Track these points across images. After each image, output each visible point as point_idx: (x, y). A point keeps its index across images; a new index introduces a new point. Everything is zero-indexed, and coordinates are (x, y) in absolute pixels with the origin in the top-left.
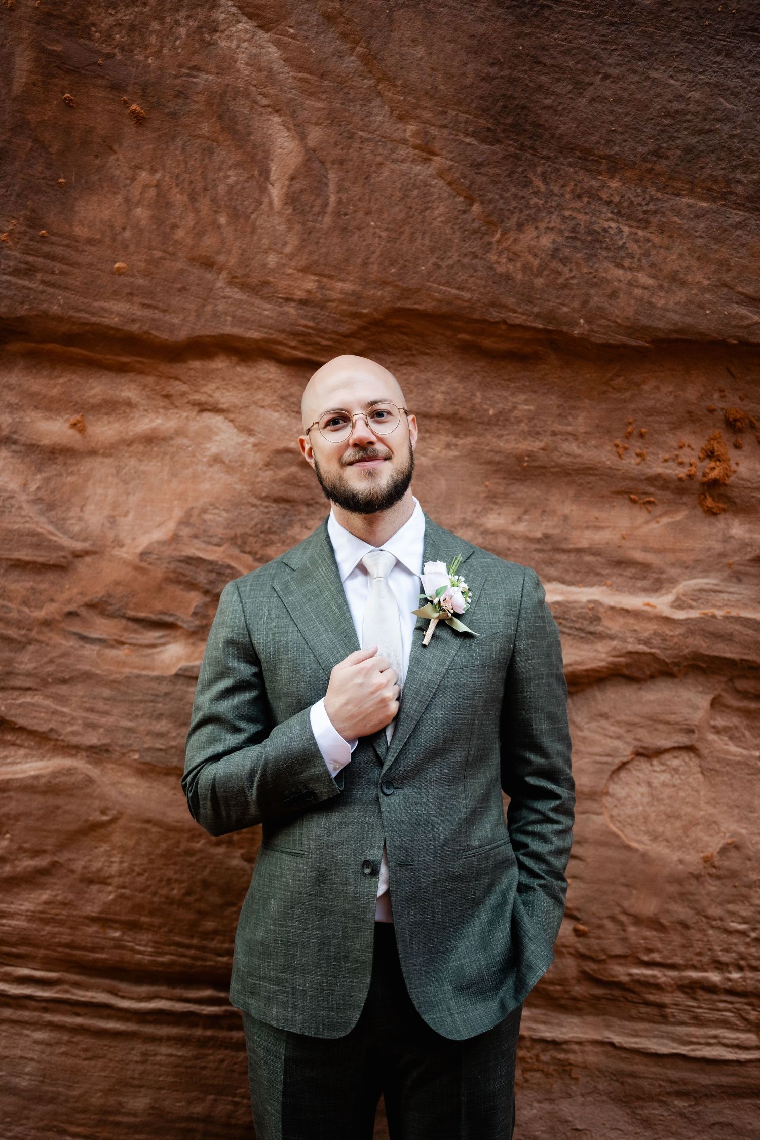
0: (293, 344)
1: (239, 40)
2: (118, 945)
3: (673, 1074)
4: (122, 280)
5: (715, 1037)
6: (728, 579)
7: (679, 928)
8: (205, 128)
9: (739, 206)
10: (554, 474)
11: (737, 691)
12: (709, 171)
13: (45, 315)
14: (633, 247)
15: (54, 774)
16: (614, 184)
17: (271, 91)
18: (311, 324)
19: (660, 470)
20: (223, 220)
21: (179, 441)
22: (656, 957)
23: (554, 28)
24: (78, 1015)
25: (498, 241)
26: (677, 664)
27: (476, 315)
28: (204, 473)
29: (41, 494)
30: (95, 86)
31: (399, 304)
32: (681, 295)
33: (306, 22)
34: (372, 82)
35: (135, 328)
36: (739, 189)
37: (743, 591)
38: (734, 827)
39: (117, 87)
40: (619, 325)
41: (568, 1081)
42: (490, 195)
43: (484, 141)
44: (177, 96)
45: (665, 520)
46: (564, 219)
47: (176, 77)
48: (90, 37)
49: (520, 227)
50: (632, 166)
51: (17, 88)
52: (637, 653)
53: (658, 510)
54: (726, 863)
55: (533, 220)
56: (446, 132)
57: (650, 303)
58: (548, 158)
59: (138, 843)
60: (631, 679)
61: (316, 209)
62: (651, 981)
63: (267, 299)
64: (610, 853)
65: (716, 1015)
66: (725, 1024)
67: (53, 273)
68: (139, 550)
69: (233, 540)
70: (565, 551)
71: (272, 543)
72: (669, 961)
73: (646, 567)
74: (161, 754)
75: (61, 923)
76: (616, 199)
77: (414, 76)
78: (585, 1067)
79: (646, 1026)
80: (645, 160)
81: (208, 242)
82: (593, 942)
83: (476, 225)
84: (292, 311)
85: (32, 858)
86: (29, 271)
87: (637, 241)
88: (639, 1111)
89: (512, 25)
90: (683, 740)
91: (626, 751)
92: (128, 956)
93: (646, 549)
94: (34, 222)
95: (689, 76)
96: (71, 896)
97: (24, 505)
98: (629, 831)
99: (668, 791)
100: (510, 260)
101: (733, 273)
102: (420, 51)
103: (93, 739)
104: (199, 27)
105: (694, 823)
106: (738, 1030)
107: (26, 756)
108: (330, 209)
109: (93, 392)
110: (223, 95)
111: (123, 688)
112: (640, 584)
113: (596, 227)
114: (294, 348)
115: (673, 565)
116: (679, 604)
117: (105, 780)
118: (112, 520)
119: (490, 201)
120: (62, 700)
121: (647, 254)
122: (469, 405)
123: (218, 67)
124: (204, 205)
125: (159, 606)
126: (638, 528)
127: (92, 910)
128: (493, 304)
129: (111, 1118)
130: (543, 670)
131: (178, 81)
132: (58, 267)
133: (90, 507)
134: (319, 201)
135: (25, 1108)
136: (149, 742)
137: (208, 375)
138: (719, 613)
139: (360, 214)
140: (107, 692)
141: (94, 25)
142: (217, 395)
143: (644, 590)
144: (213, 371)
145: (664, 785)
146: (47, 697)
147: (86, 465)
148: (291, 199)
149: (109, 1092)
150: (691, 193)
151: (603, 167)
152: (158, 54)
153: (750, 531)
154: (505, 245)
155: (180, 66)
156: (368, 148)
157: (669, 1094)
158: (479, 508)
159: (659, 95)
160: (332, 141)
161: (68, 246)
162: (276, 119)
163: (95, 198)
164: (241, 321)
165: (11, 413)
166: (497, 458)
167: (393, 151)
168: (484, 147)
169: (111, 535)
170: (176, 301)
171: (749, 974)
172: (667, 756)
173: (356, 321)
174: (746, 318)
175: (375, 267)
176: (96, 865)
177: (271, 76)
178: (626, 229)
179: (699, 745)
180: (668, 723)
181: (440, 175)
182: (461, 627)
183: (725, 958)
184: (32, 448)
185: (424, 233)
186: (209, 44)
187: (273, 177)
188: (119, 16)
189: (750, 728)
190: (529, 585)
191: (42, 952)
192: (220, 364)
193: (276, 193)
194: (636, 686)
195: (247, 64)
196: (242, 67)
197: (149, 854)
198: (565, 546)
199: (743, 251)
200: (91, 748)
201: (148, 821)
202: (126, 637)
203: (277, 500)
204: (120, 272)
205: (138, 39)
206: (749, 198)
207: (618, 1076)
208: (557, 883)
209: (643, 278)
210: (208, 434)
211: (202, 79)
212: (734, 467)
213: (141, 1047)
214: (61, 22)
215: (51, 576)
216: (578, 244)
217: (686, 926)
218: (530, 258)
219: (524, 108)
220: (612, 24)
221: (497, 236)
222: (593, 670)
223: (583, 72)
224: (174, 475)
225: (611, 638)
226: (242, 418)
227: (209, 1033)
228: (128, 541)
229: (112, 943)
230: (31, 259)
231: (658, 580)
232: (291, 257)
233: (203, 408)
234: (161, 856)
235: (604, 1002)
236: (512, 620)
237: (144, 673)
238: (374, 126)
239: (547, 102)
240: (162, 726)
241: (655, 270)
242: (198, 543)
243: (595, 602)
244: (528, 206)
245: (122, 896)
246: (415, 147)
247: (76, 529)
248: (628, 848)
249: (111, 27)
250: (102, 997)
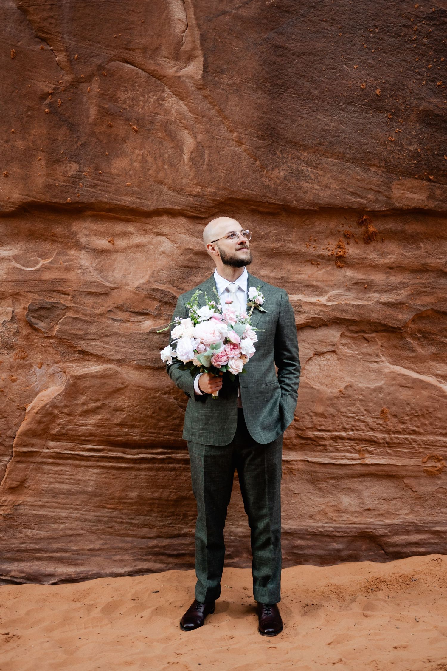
0: (191, 211)
1: (172, 103)
2: (127, 434)
3: (330, 471)
4: (129, 189)
5: (344, 456)
6: (346, 291)
7: (331, 416)
8: (160, 135)
9: (348, 161)
10: (285, 255)
11: (350, 330)
12: (337, 150)
13: (101, 202)
14: (312, 176)
15: (104, 371)
16: (305, 154)
17: (184, 122)
18: (198, 203)
19: (322, 253)
20: (166, 167)
21: (149, 246)
22: (323, 427)
23: (284, 101)
24: (110, 462)
25: (265, 174)
26: (329, 321)
27: (258, 200)
28: (159, 258)
29: (98, 267)
30: (120, 119)
31: (230, 196)
32: (329, 192)
33: (197, 98)
34: (221, 119)
35: (134, 206)
36: (348, 156)
37: (351, 295)
38: (349, 379)
39: (127, 120)
40: (308, 203)
41: (292, 476)
42: (262, 158)
43: (260, 139)
44: (150, 123)
45: (323, 270)
46: (288, 166)
47: (149, 116)
48: (118, 102)
49: (273, 169)
50: (312, 148)
51: (91, 120)
52: (315, 318)
53: (321, 267)
54: (347, 392)
55: (278, 166)
56: (247, 136)
57: (318, 195)
58: (283, 145)
59: (135, 395)
60: (313, 327)
61: (201, 163)
62: (321, 436)
63: (182, 195)
64: (307, 390)
65: (344, 448)
66: (348, 451)
67: (104, 186)
68: (135, 286)
69: (169, 282)
70: (288, 282)
71: (184, 282)
72: (328, 429)
73: (317, 287)
74: (144, 361)
75: (105, 427)
76: (306, 159)
77: (236, 117)
78: (298, 470)
79: (320, 453)
80: (316, 146)
81: (161, 175)
82: (301, 423)
83: (257, 168)
84: (192, 199)
85: (95, 403)
86: (95, 186)
87: (313, 174)
88: (318, 485)
89: (270, 100)
90: (331, 348)
91: (311, 353)
92: (130, 438)
93: (317, 281)
94: (97, 168)
95: (331, 118)
96: (109, 416)
97: (92, 271)
98: (313, 382)
99: (326, 367)
100: (269, 180)
101: (346, 184)
102: (238, 109)
103: (118, 357)
104: (158, 99)
105: (335, 378)
106: (352, 453)
107: (93, 364)
108: (205, 163)
109: (117, 229)
110: (167, 123)
111: (129, 338)
112: (315, 293)
113: (299, 169)
114: (192, 212)
115: (327, 286)
116: (329, 300)
117: (123, 372)
118: (125, 276)
119: (263, 160)
120: (107, 343)
121: (317, 178)
122: (254, 231)
123: (164, 113)
124: (160, 161)
125: (143, 307)
126: (314, 273)
127: (117, 421)
128: (263, 196)
129: (123, 501)
130: (289, 324)
131: (150, 118)
132: (105, 184)
133: (116, 271)
134: (202, 160)
135: (90, 499)
136: (140, 357)
137: (160, 222)
138: (343, 303)
139: (216, 165)
140: (123, 339)
141: (119, 98)
142: (163, 229)
143: (317, 295)
144: (162, 221)
145: (325, 365)
146: (101, 342)
147: (115, 256)
148: (191, 160)
149: (122, 491)
150: (332, 157)
151: (302, 148)
152: (143, 108)
153: (353, 273)
154: (268, 175)
155: (151, 113)
156: (219, 142)
157: (328, 478)
158: (258, 268)
159: (320, 124)
160: (206, 139)
161: (109, 177)
162: (186, 131)
163: (119, 159)
164: (173, 203)
165: (86, 237)
166: (264, 250)
167: (228, 143)
168: (260, 141)
169: (124, 281)
170: (149, 196)
171: (356, 432)
172: (326, 355)
173: (215, 202)
174: (351, 199)
175: (222, 183)
176: (119, 404)
177: (184, 116)
178: (310, 170)
179: (337, 350)
180: (326, 343)
181: (245, 151)
182: (262, 309)
183: (347, 427)
184: (94, 250)
185: (239, 171)
186: (161, 105)
187: (185, 152)
188: (128, 95)
189: (354, 343)
190: (284, 295)
191: (97, 438)
192: (164, 218)
193: (186, 157)
194: (314, 330)
195: (175, 112)
196: (173, 113)
197: (139, 399)
198: (288, 280)
199: (350, 177)
200: (118, 360)
201: (139, 387)
202: (130, 319)
203: (185, 267)
204: (128, 186)
205: (135, 103)
206: (351, 159)
207: (310, 473)
208: (295, 394)
209: (316, 186)
210: (160, 243)
211: (159, 117)
212: (347, 251)
213: (134, 473)
214: (107, 97)
215: (102, 297)
216: (293, 175)
217: (334, 416)
218: (277, 180)
219: (274, 128)
220: (304, 100)
221: (265, 172)
222: (299, 325)
223: (295, 116)
224: (147, 259)
225: (306, 313)
226: (173, 237)
227: (160, 465)
228: (131, 283)
229: (125, 433)
230: (96, 182)
231: (321, 292)
232: (191, 180)
233: (158, 234)
234: (144, 399)
235: (304, 445)
236: (278, 307)
237: (137, 332)
238: (222, 134)
239: (282, 126)
240: (144, 351)
241: (320, 183)
242: (157, 283)
243: (300, 300)
244: (276, 162)
245: (129, 415)
246: (236, 142)
247: (111, 280)
248: (313, 388)
249: (126, 99)
250: (120, 455)
